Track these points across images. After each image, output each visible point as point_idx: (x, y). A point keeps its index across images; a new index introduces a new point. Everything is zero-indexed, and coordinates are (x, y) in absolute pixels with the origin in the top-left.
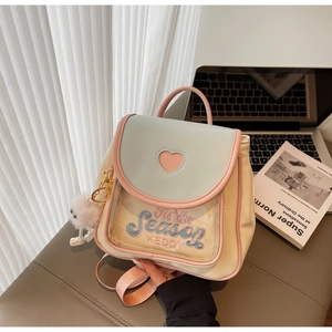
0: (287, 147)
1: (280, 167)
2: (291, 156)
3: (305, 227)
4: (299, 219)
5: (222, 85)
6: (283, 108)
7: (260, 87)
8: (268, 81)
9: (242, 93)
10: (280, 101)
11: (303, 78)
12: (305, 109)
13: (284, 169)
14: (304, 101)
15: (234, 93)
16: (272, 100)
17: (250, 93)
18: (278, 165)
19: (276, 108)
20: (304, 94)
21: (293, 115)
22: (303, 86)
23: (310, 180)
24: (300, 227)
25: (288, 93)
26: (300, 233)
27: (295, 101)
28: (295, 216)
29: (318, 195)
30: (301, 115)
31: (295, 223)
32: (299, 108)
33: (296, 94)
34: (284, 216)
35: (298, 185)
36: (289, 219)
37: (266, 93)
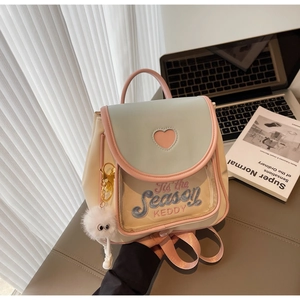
0: (261, 111)
1: (257, 131)
2: (265, 119)
3: (287, 181)
4: (280, 174)
5: (193, 68)
6: (253, 77)
7: (228, 62)
8: (234, 56)
9: (212, 71)
10: (249, 71)
11: (267, 45)
12: (274, 74)
13: (260, 132)
14: (272, 67)
15: (205, 73)
16: (241, 72)
17: (220, 70)
18: (255, 129)
19: (246, 79)
20: (270, 60)
21: (264, 81)
22: (269, 53)
23: (286, 137)
24: (282, 181)
25: (255, 63)
26: (282, 187)
27: (263, 69)
28: (277, 173)
29: (295, 150)
30: (271, 80)
31: (277, 179)
32: (268, 75)
33: (263, 62)
34: (265, 174)
35: (276, 143)
36: (270, 176)
37: (234, 67)
